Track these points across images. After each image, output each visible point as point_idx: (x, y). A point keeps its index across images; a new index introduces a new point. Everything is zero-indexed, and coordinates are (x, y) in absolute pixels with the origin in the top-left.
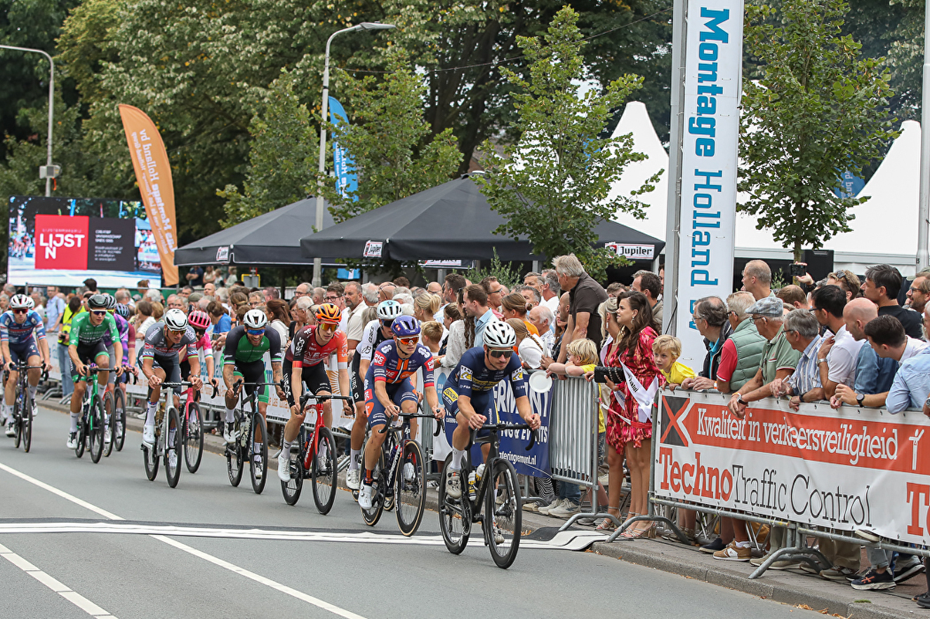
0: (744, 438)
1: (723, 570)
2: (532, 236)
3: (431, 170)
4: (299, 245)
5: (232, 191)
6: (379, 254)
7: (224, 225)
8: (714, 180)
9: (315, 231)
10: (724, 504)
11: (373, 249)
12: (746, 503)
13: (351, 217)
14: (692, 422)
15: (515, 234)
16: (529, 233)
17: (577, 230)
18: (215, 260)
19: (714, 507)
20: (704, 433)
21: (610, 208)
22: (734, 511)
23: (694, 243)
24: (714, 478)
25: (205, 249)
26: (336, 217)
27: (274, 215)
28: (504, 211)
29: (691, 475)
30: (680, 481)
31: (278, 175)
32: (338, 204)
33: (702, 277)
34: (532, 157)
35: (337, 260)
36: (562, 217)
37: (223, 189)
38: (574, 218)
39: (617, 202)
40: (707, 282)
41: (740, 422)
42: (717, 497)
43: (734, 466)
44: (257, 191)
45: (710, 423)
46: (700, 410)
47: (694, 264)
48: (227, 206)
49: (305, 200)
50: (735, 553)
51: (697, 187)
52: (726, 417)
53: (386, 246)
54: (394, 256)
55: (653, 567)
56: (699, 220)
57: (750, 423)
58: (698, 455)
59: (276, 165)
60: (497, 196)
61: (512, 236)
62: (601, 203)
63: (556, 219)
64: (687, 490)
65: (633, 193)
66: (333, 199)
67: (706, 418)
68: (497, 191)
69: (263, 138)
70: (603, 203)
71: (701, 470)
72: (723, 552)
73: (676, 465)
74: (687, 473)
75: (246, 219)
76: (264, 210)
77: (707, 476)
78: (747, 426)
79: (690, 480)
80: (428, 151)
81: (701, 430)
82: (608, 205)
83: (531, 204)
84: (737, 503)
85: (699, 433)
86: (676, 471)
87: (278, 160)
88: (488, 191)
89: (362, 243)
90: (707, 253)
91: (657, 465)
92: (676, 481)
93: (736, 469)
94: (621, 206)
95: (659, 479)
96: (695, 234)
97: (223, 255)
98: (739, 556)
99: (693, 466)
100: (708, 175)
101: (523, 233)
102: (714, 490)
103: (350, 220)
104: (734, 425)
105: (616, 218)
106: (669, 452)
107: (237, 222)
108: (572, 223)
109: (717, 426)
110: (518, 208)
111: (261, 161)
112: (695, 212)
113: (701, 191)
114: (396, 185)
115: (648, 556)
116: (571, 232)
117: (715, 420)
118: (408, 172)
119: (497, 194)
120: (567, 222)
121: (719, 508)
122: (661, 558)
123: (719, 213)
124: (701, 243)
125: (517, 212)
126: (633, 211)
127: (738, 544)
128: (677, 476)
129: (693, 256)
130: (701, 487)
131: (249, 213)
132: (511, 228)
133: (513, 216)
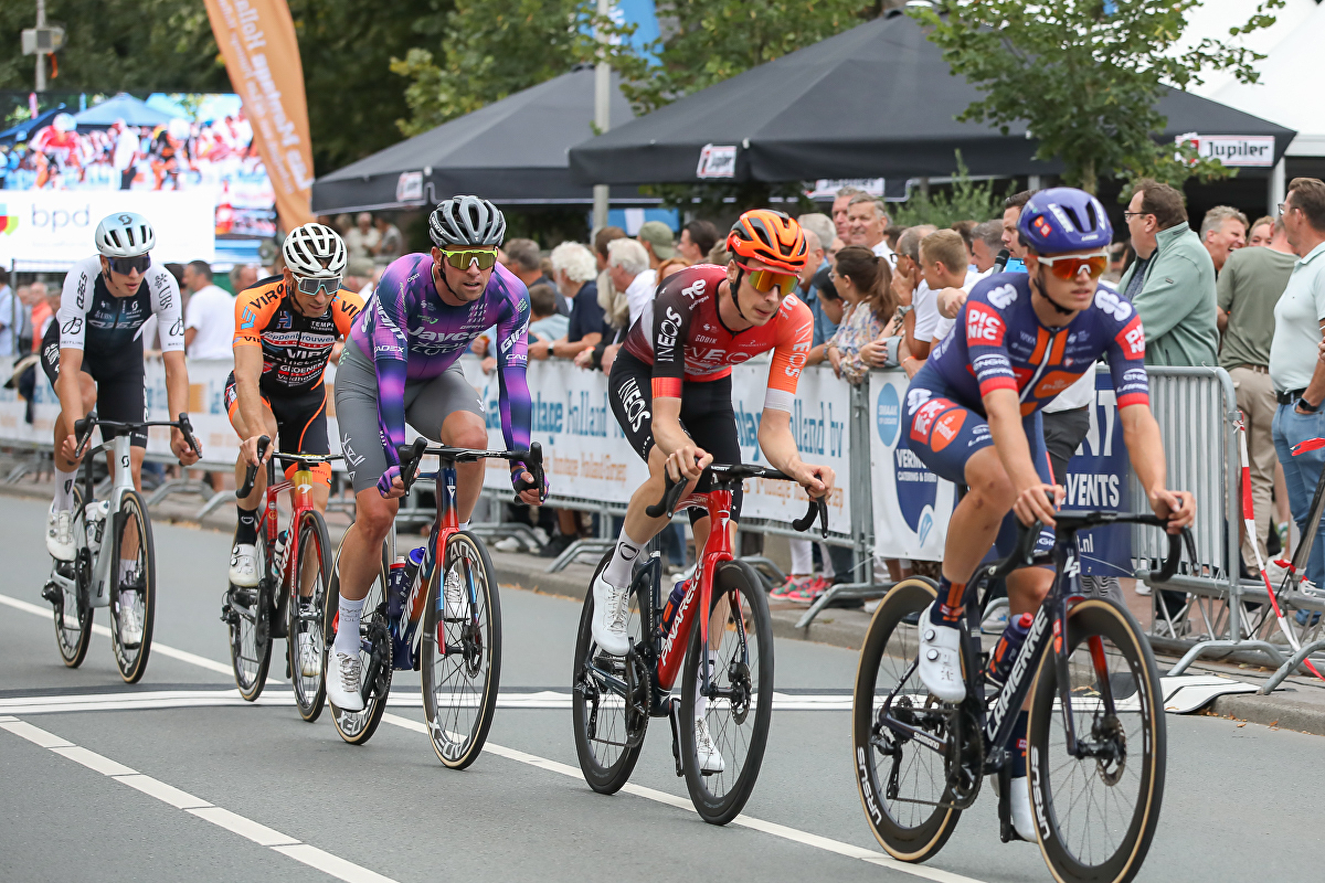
4: (564, 162)
5: (421, 62)
6: (728, 170)
7: (408, 129)
9: (597, 132)
11: (717, 162)
15: (1003, 120)
16: (1029, 117)
17: (1123, 108)
18: (394, 199)
21: (1189, 64)
25: (373, 179)
26: (637, 104)
27: (508, 106)
28: (979, 76)
32: (640, 77)
35: (641, 189)
36: (1095, 83)
37: (402, 57)
38: (1118, 85)
39: (1202, 50)
48: (413, 91)
49: (568, 76)
53: (742, 155)
54: (760, 174)
59: (508, 8)
60: (964, 46)
61: (996, 124)
63: (1082, 87)
65: (1234, 32)
68: (964, 38)
70: (1176, 51)
75: (453, 116)
76: (489, 97)
82: (1183, 58)
83: (1032, 60)
88: (946, 38)
89: (694, 151)
94: (1209, 58)
97: (410, 190)
101: (1017, 118)
105: (1200, 83)
107: (435, 122)
108: (1112, 94)
110: (1008, 70)
114: (753, 36)
116: (1111, 113)
118: (777, 9)
119: (963, 42)
120: (1103, 91)
125: (1004, 77)
126: (1235, 67)
131: (458, 104)
132: (993, 108)
133: (996, 86)
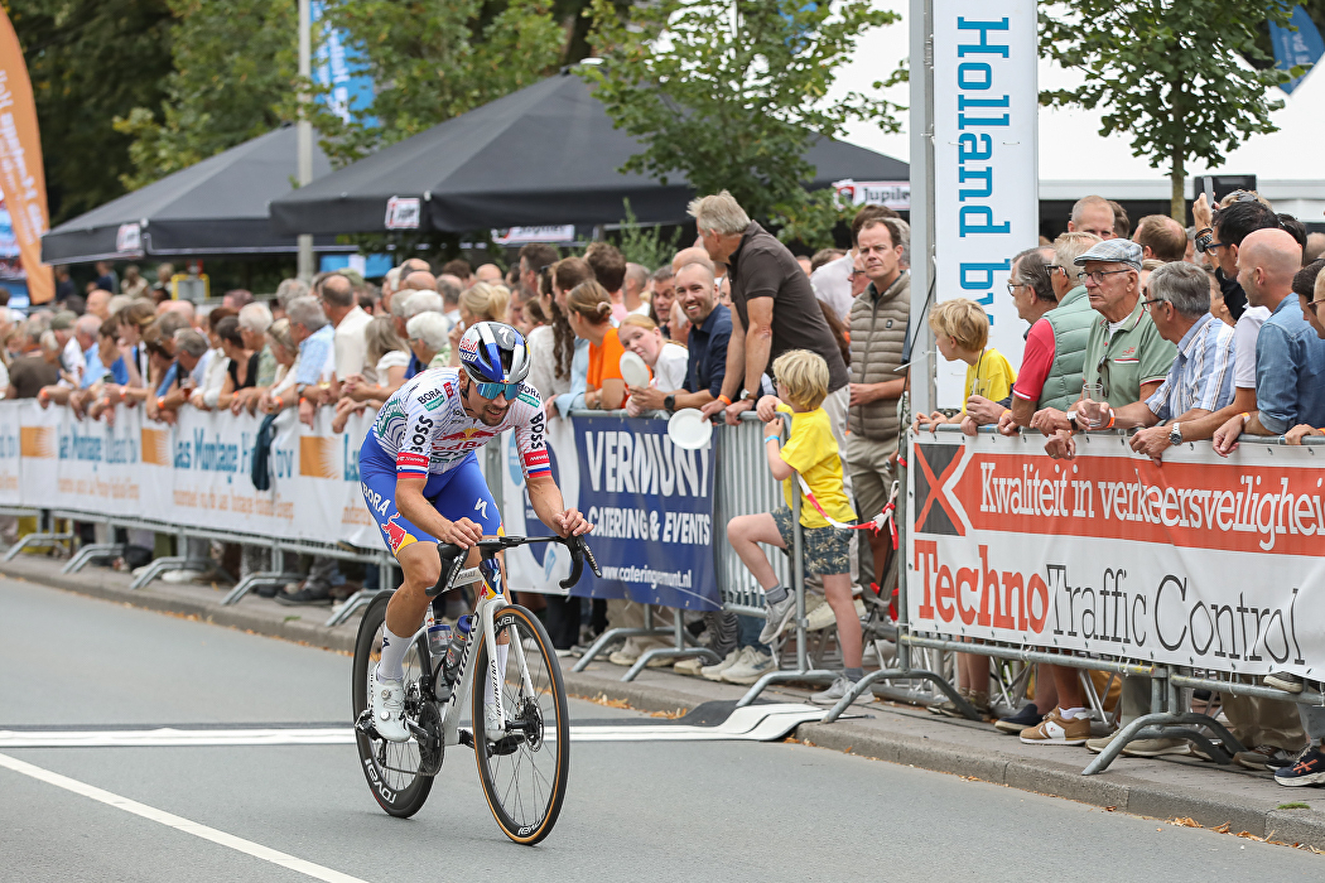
0: (1065, 513)
1: (1035, 762)
2: (693, 173)
3: (506, 63)
4: (265, 213)
5: (143, 121)
6: (413, 221)
7: (131, 184)
8: (994, 38)
9: (296, 186)
10: (1034, 638)
11: (403, 213)
12: (1075, 634)
13: (362, 156)
14: (970, 490)
15: (662, 171)
16: (687, 167)
17: (775, 158)
18: (114, 249)
19: (1017, 646)
20: (993, 509)
21: (836, 116)
22: (1054, 651)
23: (963, 157)
24: (1015, 591)
25: (96, 231)
26: (335, 158)
27: (223, 160)
28: (639, 129)
29: (974, 589)
30: (954, 601)
31: (228, 87)
32: (336, 134)
33: (980, 220)
34: (686, 26)
35: (339, 238)
36: (747, 135)
37: (126, 117)
38: (769, 137)
39: (848, 103)
40: (990, 228)
41: (1056, 482)
42: (1023, 627)
43: (1049, 567)
44: (188, 118)
45: (1002, 488)
46: (984, 466)
47: (963, 194)
48: (136, 148)
49: (278, 133)
50: (1060, 731)
51: (963, 50)
52: (1031, 476)
53: (425, 206)
54: (441, 224)
55: (908, 763)
56: (970, 112)
57: (1074, 484)
58: (983, 550)
59: (222, 69)
60: (623, 101)
61: (655, 175)
62: (817, 107)
63: (735, 139)
64: (967, 617)
65: (877, 85)
66: (326, 125)
67: (995, 481)
68: (623, 94)
69: (197, 19)
70: (823, 106)
71: (990, 578)
72: (1038, 729)
73: (945, 571)
74: (965, 585)
75: (172, 171)
76: (205, 154)
77: (1002, 588)
78: (1070, 491)
79: (972, 598)
80: (500, 27)
81: (988, 503)
82: (830, 111)
83: (688, 114)
84: (1058, 636)
85: (984, 508)
86: (945, 584)
87: (227, 59)
88: (607, 94)
89: (380, 204)
90: (987, 174)
91: (910, 573)
92: (947, 602)
93: (1053, 572)
94: (854, 111)
95: (915, 598)
96: (963, 138)
97: (129, 241)
98: (1068, 737)
99: (976, 571)
100: (983, 27)
101: (675, 169)
102: (1015, 613)
103: (360, 162)
104: (1047, 491)
105: (845, 134)
106: (932, 547)
107: (157, 176)
108: (764, 145)
109: (1015, 495)
110: (665, 124)
111: (195, 61)
112: (961, 97)
113: (970, 58)
114: (442, 93)
115: (898, 743)
116: (764, 163)
117: (1012, 483)
118: (464, 68)
119: (623, 97)
120: (755, 143)
121: (1026, 647)
122: (922, 746)
123: (1006, 98)
124: (975, 155)
125: (663, 131)
126: (878, 119)
127: (1066, 714)
128: (949, 593)
129: (962, 180)
130: (991, 611)
131: (176, 159)
132: (653, 160)
133: (656, 138)
